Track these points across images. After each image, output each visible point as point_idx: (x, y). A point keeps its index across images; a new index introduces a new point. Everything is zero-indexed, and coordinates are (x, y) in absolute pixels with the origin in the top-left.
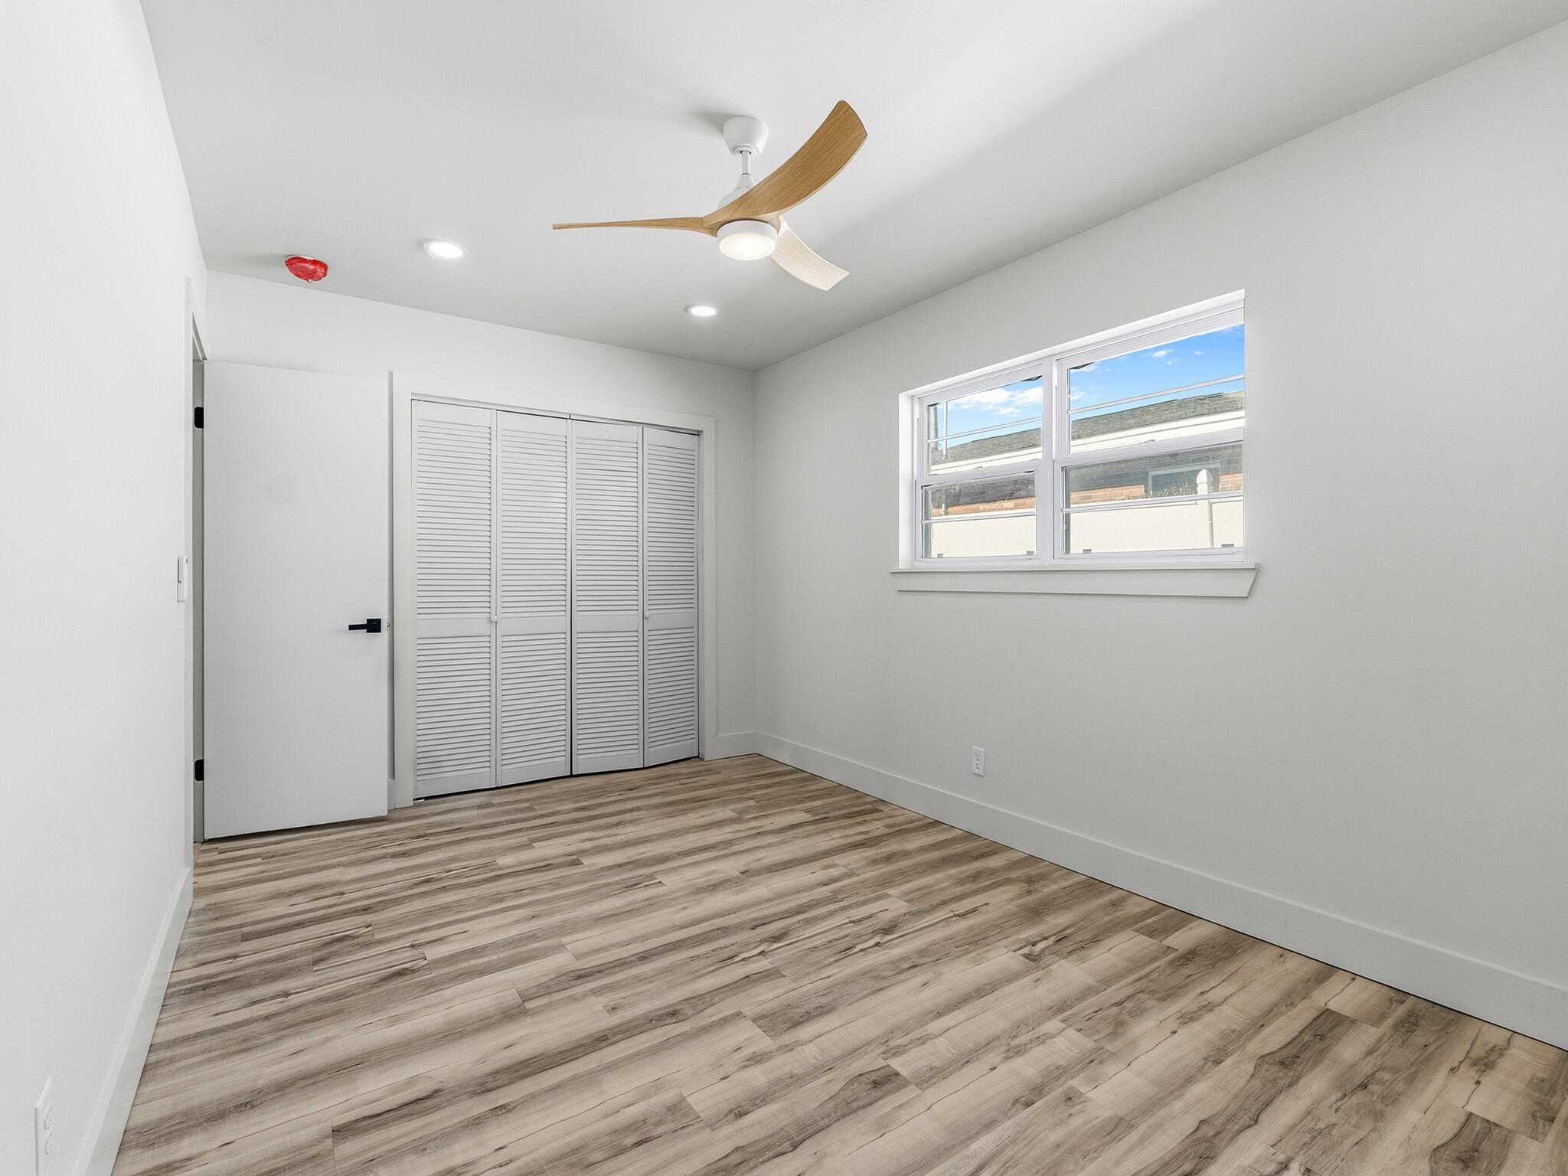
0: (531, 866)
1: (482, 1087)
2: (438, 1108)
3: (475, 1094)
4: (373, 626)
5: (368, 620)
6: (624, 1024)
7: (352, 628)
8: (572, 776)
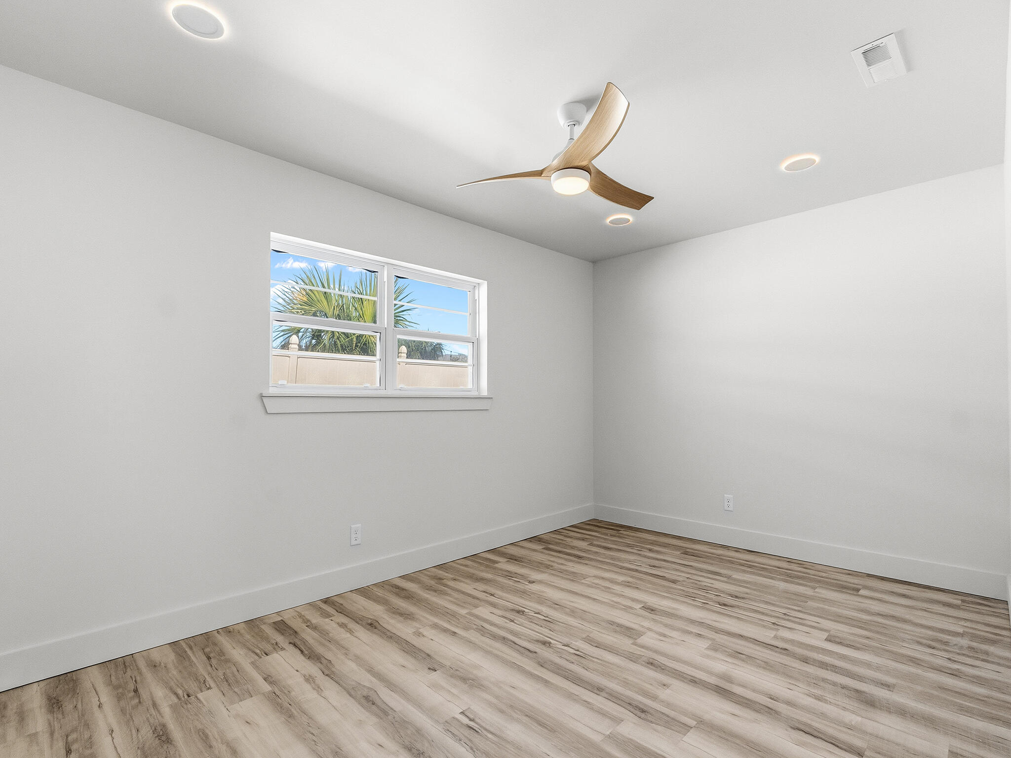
1: (770, 712)
2: (799, 722)
3: (776, 712)
6: (673, 677)
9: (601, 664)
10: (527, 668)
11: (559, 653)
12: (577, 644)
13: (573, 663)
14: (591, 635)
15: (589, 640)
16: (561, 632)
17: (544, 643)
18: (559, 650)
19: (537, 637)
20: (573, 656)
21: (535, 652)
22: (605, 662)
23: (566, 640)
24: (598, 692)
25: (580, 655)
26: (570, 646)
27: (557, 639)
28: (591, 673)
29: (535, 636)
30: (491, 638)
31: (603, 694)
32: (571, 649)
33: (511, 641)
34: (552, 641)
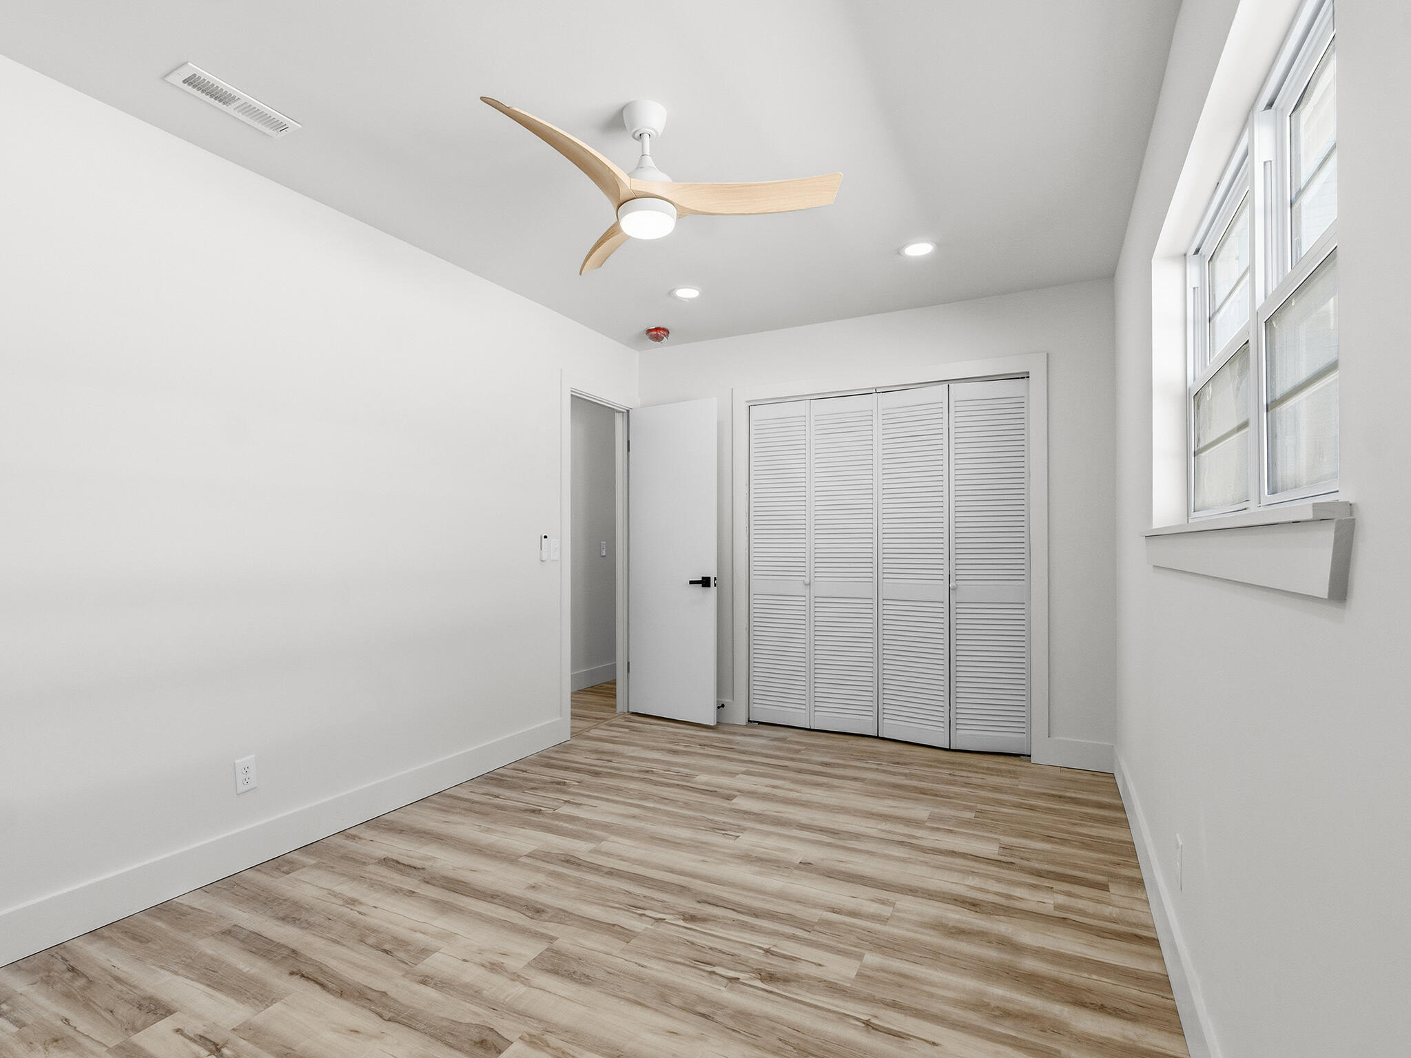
0: (704, 787)
4: (705, 582)
5: (703, 578)
7: (691, 582)
8: (877, 737)
9: (608, 901)
10: (699, 882)
11: (666, 907)
12: (645, 926)
13: (645, 897)
14: (623, 945)
15: (625, 934)
16: (673, 943)
17: (693, 918)
18: (667, 911)
19: (709, 926)
20: (647, 905)
21: (699, 902)
22: (603, 905)
23: (662, 929)
24: (613, 870)
25: (635, 908)
26: (653, 920)
27: (675, 929)
28: (620, 888)
29: (712, 927)
30: (776, 914)
31: (606, 870)
32: (651, 915)
33: (742, 913)
34: (681, 923)
